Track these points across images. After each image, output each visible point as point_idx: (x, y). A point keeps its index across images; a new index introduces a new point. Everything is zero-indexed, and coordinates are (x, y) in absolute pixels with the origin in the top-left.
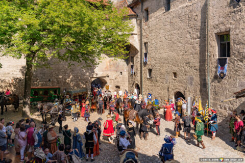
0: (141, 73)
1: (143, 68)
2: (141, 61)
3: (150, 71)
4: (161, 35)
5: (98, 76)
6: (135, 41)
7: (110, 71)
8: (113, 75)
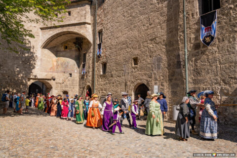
0: (93, 70)
1: (96, 64)
2: (94, 55)
3: (104, 65)
4: (118, 14)
7: (57, 72)
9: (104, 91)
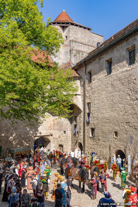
0: (84, 132)
1: (86, 128)
2: (84, 120)
3: (93, 130)
4: (103, 96)
5: (41, 135)
6: (78, 102)
7: (54, 130)
8: (56, 134)
9: (93, 150)
